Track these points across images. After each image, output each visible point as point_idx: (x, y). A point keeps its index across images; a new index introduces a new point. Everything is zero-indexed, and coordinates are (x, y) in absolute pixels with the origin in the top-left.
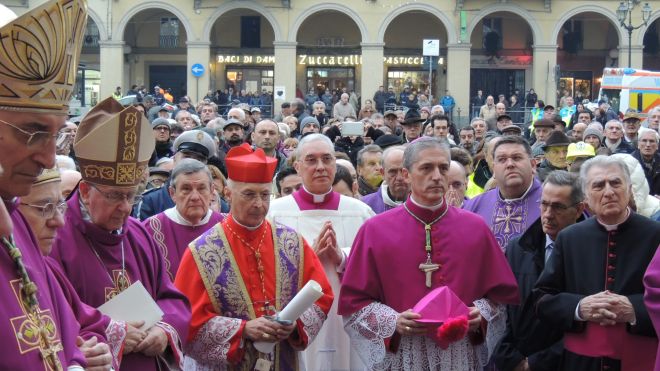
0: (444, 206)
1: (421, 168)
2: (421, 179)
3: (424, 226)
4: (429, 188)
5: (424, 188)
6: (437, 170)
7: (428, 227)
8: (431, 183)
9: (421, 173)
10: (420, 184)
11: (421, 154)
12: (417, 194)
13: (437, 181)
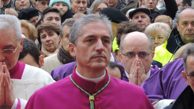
0: (106, 78)
1: (85, 41)
2: (85, 50)
3: (88, 97)
4: (93, 58)
5: (88, 58)
6: (100, 41)
7: (91, 97)
8: (95, 53)
9: (84, 45)
10: (85, 55)
11: (85, 28)
12: (82, 65)
13: (100, 51)
